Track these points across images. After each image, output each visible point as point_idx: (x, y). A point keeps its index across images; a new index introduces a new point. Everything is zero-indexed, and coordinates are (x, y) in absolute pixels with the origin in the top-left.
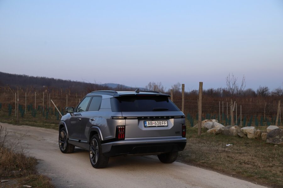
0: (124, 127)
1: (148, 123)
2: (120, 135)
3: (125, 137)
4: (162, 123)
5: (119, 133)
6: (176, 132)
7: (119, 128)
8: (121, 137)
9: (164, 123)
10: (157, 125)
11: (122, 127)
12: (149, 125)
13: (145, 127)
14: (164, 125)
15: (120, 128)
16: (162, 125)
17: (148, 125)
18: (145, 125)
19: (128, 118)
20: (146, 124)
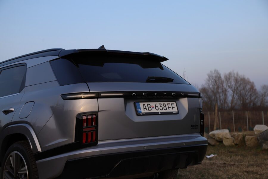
0: (94, 116)
1: (143, 107)
2: (87, 134)
3: (99, 139)
4: (169, 107)
5: (84, 130)
6: (192, 126)
7: (82, 119)
8: (89, 140)
9: (171, 107)
10: (159, 111)
11: (89, 117)
12: (146, 111)
13: (138, 114)
14: (171, 110)
15: (87, 119)
16: (168, 111)
17: (143, 111)
18: (139, 110)
19: (102, 95)
20: (140, 108)
